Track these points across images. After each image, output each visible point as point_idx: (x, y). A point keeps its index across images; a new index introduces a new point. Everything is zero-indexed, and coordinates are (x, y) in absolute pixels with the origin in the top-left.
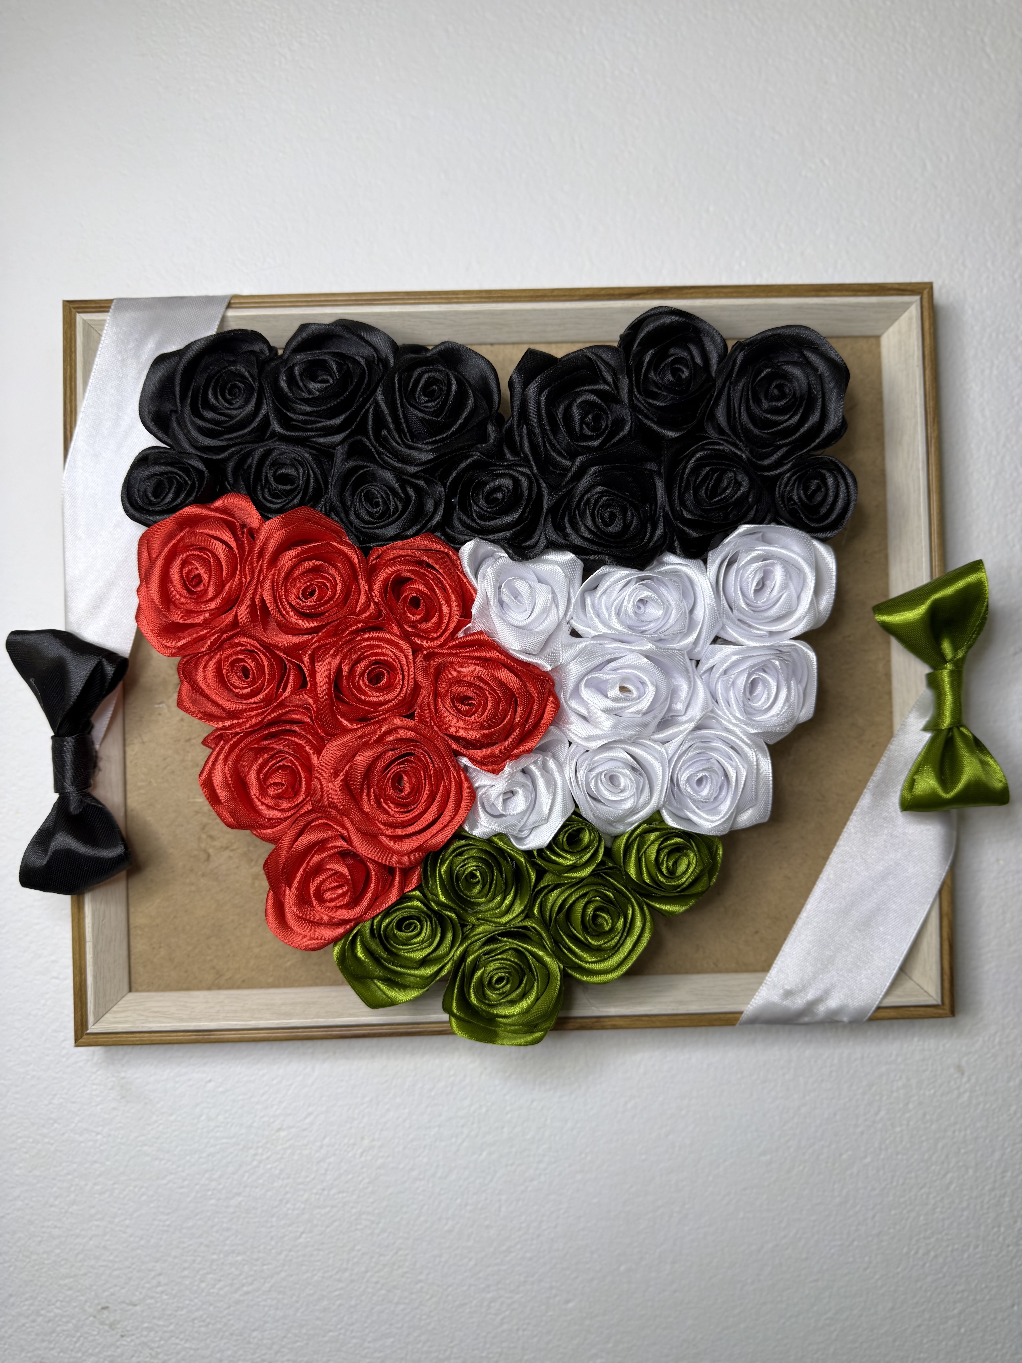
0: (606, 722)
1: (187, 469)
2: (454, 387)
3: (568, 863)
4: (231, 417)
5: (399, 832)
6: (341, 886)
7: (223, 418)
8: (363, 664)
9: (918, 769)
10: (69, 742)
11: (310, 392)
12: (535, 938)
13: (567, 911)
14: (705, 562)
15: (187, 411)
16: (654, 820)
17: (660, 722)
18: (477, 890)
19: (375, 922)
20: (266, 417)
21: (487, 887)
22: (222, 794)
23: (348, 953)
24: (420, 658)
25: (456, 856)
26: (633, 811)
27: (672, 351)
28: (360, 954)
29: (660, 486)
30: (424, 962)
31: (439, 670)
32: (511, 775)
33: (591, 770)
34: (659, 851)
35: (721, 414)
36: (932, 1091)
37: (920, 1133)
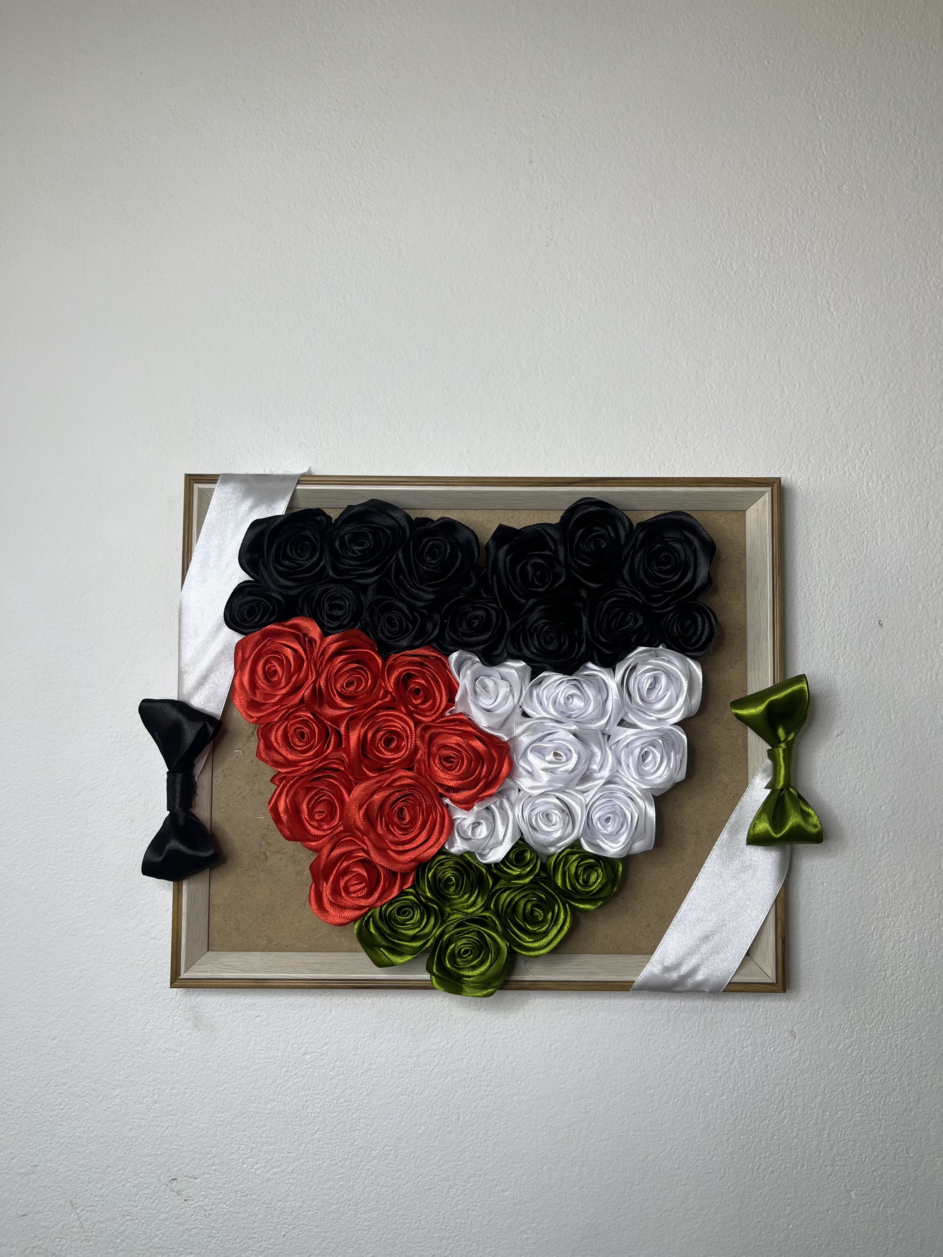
0: (545, 778)
1: (268, 598)
2: (448, 551)
3: (515, 873)
4: (301, 566)
5: (401, 848)
6: (361, 883)
7: (295, 565)
8: (381, 733)
9: (758, 817)
10: (179, 777)
11: (354, 553)
12: (490, 923)
13: (513, 907)
14: (614, 670)
15: (271, 559)
16: (576, 845)
17: (581, 778)
18: (452, 889)
19: (383, 909)
20: (324, 567)
21: (459, 888)
22: (284, 817)
23: (364, 929)
24: (419, 729)
25: (439, 866)
26: (560, 839)
27: (596, 528)
28: (372, 930)
29: (585, 619)
30: (414, 938)
31: (432, 738)
32: (478, 812)
33: (532, 810)
34: (577, 868)
36: (772, 1049)
37: (763, 1079)
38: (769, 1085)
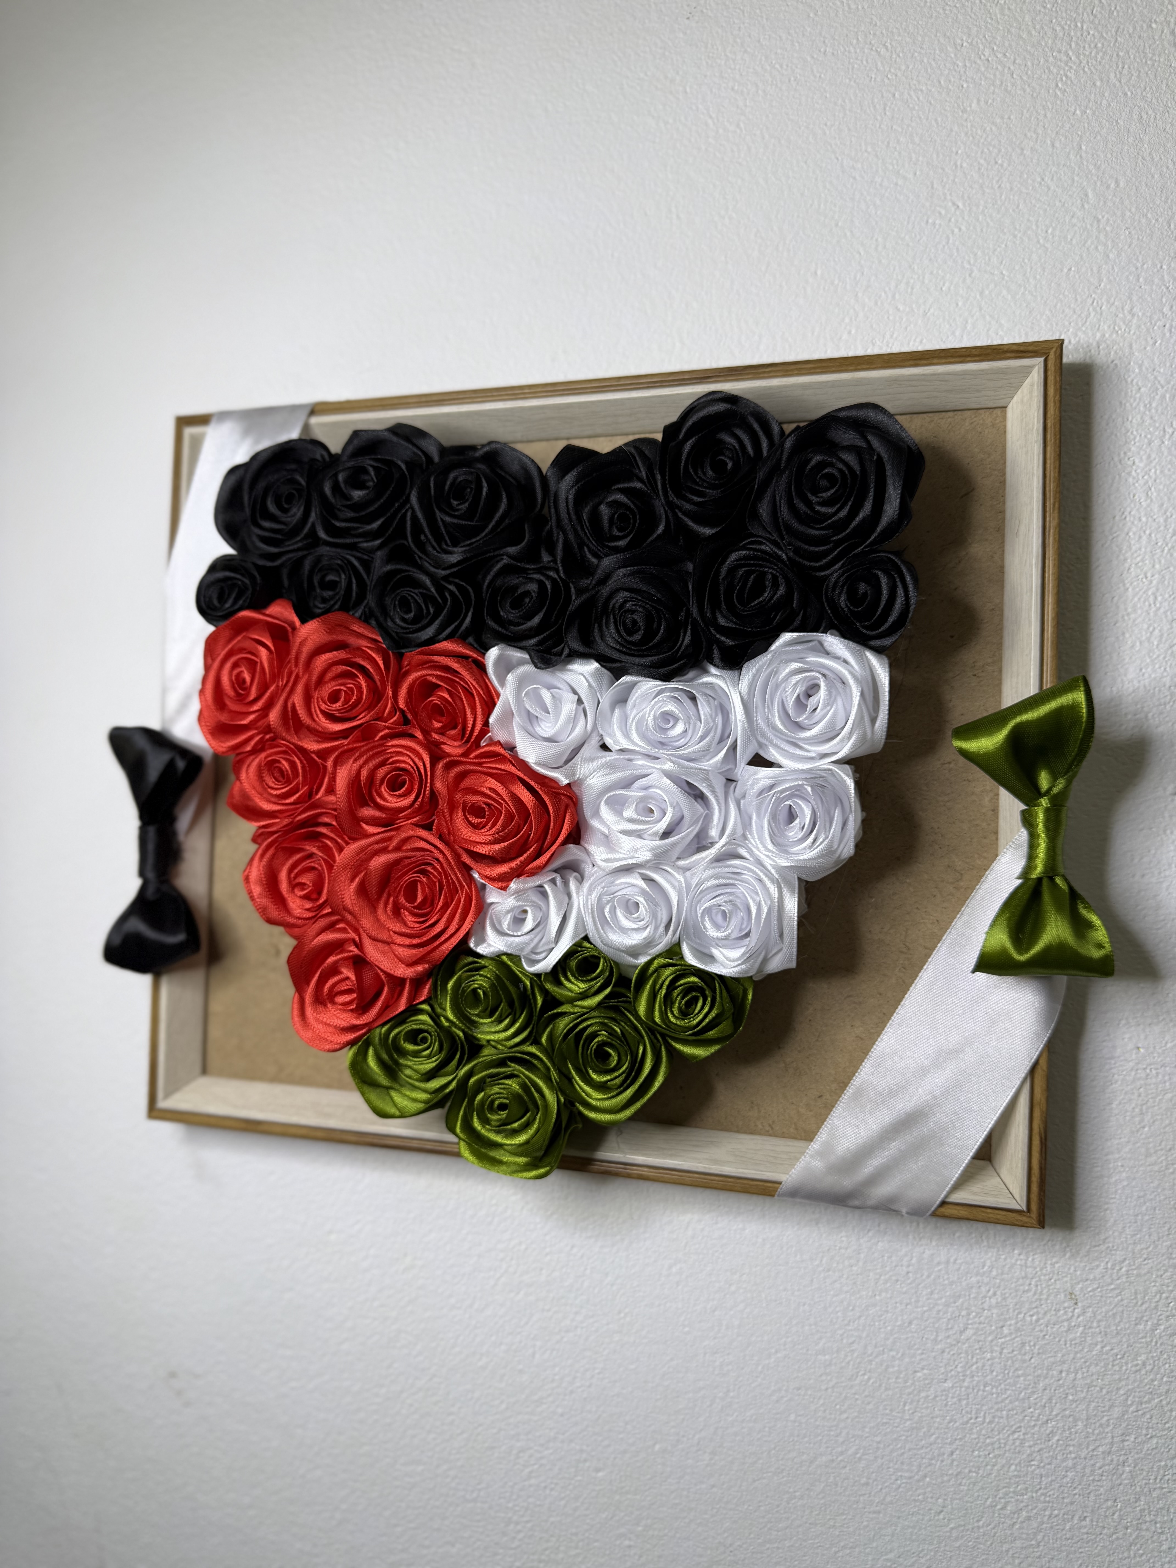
0: (626, 844)
2: (485, 490)
3: (578, 990)
5: (409, 941)
6: (349, 992)
7: (279, 527)
8: (384, 770)
9: (992, 925)
10: (155, 833)
12: (542, 1067)
14: (739, 674)
16: (672, 954)
18: (479, 1009)
19: (384, 1030)
20: (313, 525)
22: (256, 890)
23: (360, 1060)
24: (439, 766)
25: (464, 972)
26: (648, 943)
28: (370, 1061)
30: (431, 1078)
32: (521, 893)
33: (605, 894)
34: (670, 988)
35: (764, 510)
36: (1034, 1318)
37: (1017, 1365)
38: (1025, 1375)
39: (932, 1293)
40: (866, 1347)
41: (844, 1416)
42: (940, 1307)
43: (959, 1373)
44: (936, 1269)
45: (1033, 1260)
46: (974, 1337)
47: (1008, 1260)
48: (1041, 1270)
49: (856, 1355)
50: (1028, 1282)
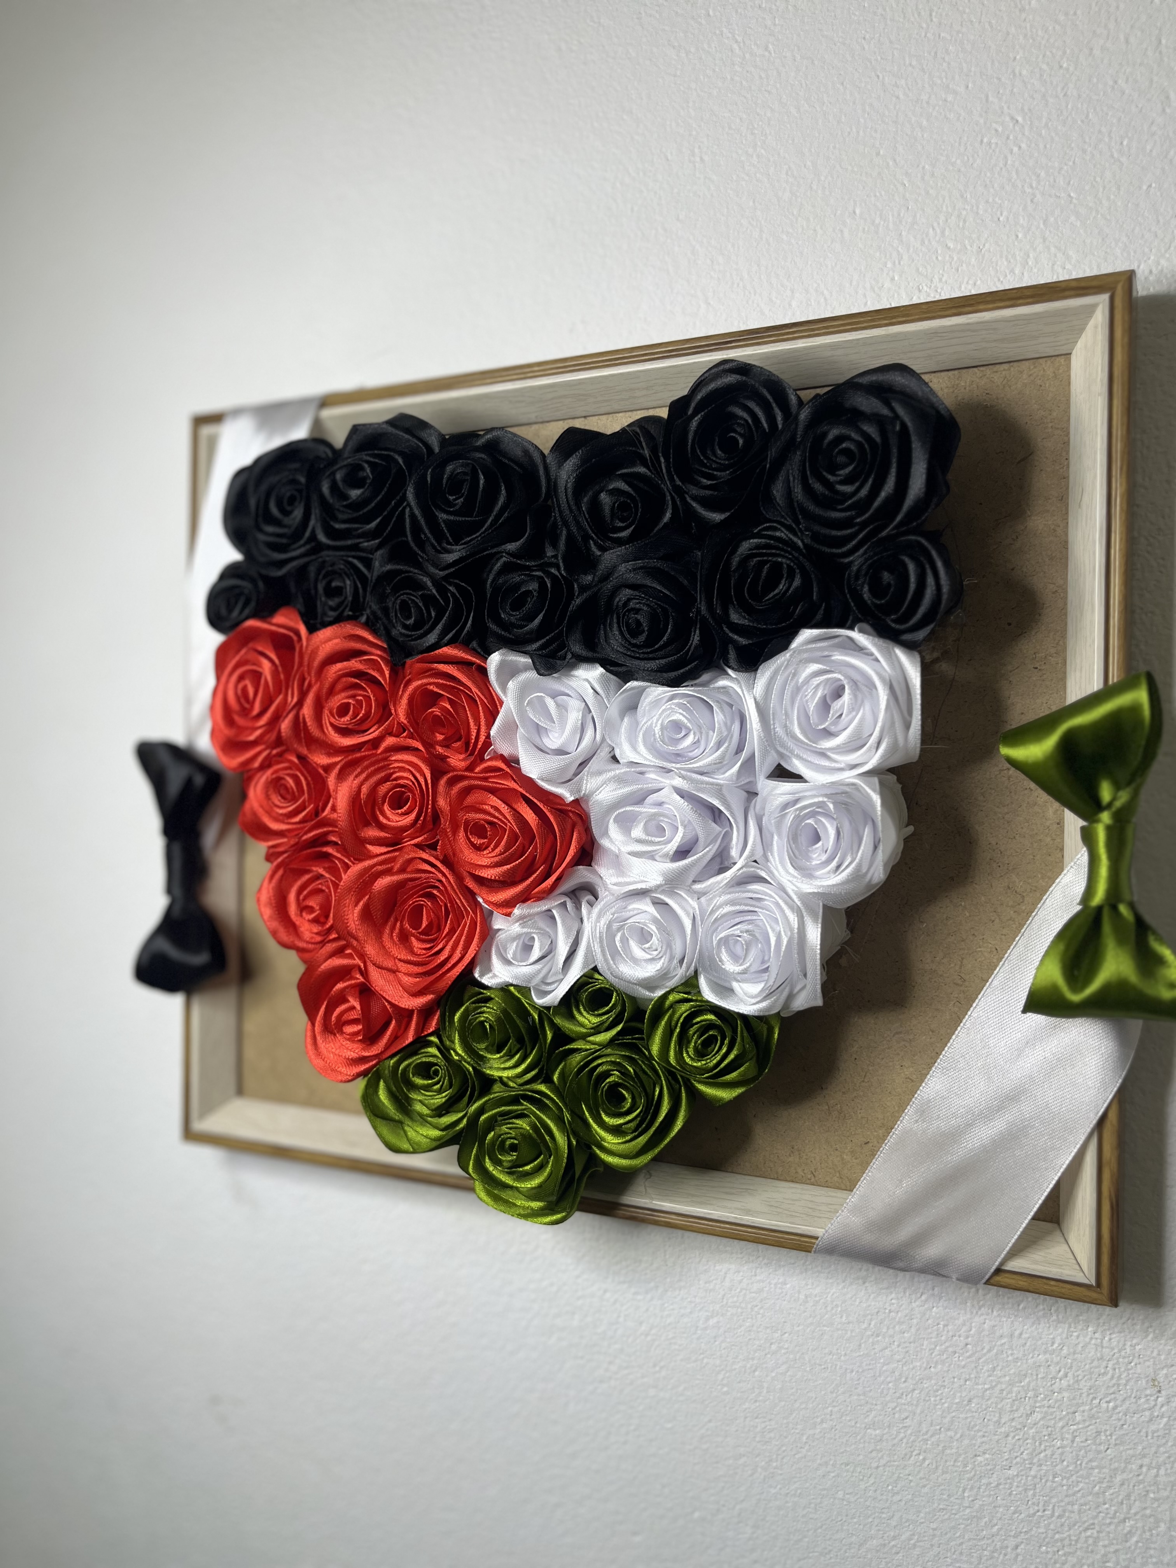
2: (482, 482)
6: (358, 1020)
8: (385, 787)
12: (551, 1105)
14: (754, 676)
16: (688, 988)
19: (393, 1062)
23: (370, 1091)
24: (442, 782)
28: (381, 1094)
32: (524, 919)
35: (778, 491)
39: (994, 1369)
40: (920, 1423)
41: (899, 1497)
42: (1004, 1386)
43: (1024, 1460)
44: (999, 1343)
45: (1110, 1339)
46: (1042, 1422)
47: (1081, 1338)
48: (1120, 1351)
49: (909, 1432)
50: (1104, 1364)
